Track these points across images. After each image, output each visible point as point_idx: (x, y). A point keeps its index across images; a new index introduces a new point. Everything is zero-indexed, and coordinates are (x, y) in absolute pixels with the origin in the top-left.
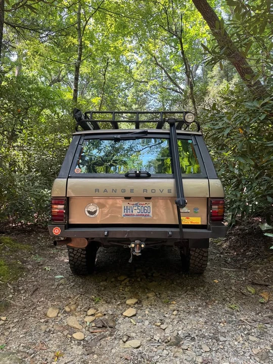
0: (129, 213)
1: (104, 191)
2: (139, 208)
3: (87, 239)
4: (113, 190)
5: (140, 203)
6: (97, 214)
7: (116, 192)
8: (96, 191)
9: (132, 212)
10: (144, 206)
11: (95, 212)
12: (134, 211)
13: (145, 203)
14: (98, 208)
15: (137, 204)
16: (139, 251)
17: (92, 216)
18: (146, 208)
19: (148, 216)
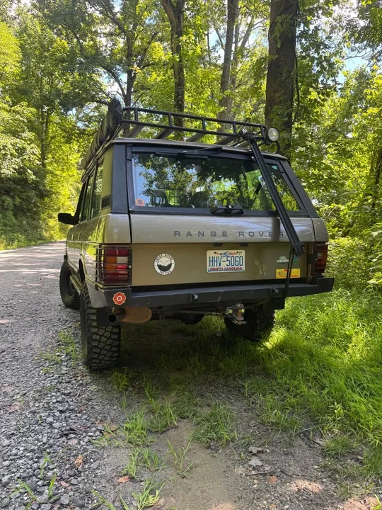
0: (216, 267)
1: (188, 235)
2: (229, 259)
3: (151, 308)
4: (199, 232)
5: (231, 251)
6: (171, 269)
7: (203, 235)
8: (175, 235)
9: (220, 265)
10: (235, 256)
11: (170, 266)
12: (222, 263)
13: (235, 251)
14: (173, 261)
15: (226, 253)
16: (243, 319)
17: (164, 273)
18: (238, 259)
19: (241, 269)
